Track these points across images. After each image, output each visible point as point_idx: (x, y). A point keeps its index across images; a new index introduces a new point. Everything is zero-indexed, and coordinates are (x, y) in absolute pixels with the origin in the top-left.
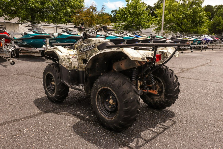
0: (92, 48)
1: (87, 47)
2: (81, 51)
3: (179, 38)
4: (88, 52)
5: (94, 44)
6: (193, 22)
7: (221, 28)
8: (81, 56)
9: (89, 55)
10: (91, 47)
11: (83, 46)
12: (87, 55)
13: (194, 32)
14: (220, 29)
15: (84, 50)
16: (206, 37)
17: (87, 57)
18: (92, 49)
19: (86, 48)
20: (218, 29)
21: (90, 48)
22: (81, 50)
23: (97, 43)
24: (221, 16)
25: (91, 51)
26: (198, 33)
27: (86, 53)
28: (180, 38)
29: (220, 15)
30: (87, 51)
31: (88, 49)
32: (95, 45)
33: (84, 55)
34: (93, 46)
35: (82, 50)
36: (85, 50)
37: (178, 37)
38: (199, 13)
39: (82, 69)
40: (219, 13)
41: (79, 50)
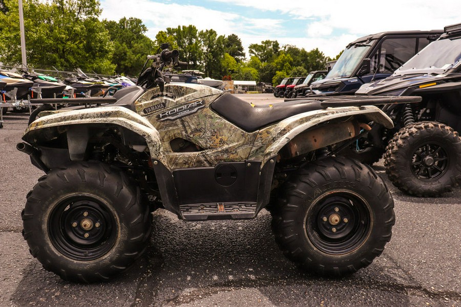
0: (199, 109)
1: (184, 107)
2: (163, 117)
3: (84, 82)
4: (187, 118)
5: (200, 100)
6: (88, 48)
7: (129, 64)
8: (169, 131)
9: (193, 127)
10: (195, 107)
11: (169, 106)
12: (187, 128)
13: (93, 70)
14: (127, 66)
15: (176, 114)
16: (124, 81)
17: (189, 131)
18: (200, 111)
19: (181, 110)
20: (124, 65)
21: (192, 108)
22: (166, 116)
23: (207, 96)
24: (125, 43)
25: (198, 117)
26: (100, 73)
27: (183, 122)
28: (86, 81)
29: (122, 40)
30: (185, 116)
31: (188, 112)
32: (204, 102)
33: (178, 129)
34: (200, 105)
35: (169, 116)
36: (179, 116)
37: (80, 79)
38: (97, 33)
39: (177, 164)
40: (121, 36)
41: (158, 117)
